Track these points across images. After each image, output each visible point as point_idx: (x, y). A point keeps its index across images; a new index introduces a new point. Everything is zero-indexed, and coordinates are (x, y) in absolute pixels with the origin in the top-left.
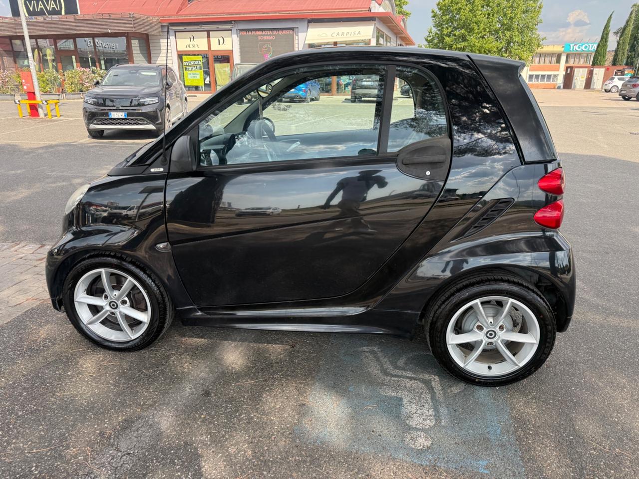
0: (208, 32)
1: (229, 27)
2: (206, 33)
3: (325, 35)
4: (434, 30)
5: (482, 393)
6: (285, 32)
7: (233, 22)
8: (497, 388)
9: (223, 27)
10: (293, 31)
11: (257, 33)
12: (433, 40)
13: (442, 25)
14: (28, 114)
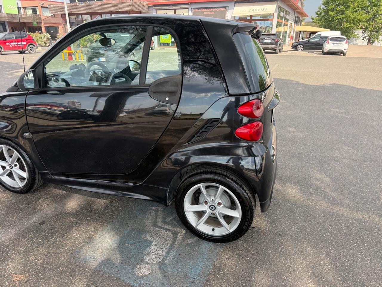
0: (175, 10)
1: (187, 7)
2: (174, 10)
3: (244, 11)
4: (323, 7)
5: (206, 246)
6: (220, 9)
7: (190, 4)
8: (218, 244)
9: (184, 7)
10: (225, 8)
11: (204, 10)
12: (321, 14)
13: (328, 3)
14: (67, 58)
